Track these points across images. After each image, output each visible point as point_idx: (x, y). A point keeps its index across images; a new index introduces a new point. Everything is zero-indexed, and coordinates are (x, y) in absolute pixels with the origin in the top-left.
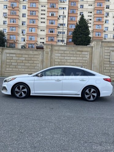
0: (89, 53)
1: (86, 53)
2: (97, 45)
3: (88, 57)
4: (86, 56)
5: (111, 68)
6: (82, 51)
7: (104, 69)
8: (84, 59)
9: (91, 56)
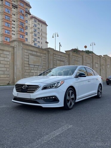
0: (10, 53)
1: (8, 53)
2: (18, 46)
3: (10, 58)
4: (8, 56)
5: (30, 70)
6: (3, 50)
7: (25, 71)
8: (6, 59)
9: (12, 57)
